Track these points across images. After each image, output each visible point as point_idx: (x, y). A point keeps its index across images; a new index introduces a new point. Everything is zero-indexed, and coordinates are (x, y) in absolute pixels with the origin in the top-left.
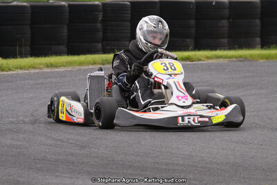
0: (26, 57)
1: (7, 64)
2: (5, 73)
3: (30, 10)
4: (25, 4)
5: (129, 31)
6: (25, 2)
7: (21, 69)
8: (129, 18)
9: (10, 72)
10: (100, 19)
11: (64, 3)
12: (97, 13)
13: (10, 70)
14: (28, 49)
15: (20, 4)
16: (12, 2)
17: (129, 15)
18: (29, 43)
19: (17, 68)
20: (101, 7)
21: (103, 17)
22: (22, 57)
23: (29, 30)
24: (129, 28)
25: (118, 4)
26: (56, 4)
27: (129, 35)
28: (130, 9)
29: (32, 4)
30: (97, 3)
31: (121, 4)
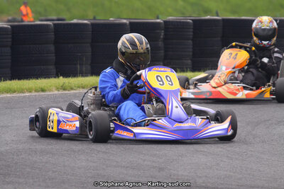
0: (87, 76)
1: (69, 83)
2: (67, 92)
3: (90, 27)
4: (86, 22)
5: (191, 50)
6: (86, 20)
7: (83, 88)
8: (191, 37)
9: (72, 91)
10: (162, 37)
11: (125, 21)
12: (158, 31)
13: (72, 89)
14: (89, 67)
15: (80, 21)
16: (72, 20)
17: (192, 33)
18: (89, 62)
19: (79, 87)
20: (163, 25)
21: (165, 35)
22: (83, 76)
23: (90, 49)
24: (191, 47)
25: (180, 22)
26: (117, 22)
27: (191, 54)
28: (192, 27)
29: (93, 21)
30: (158, 21)
31: (183, 22)
